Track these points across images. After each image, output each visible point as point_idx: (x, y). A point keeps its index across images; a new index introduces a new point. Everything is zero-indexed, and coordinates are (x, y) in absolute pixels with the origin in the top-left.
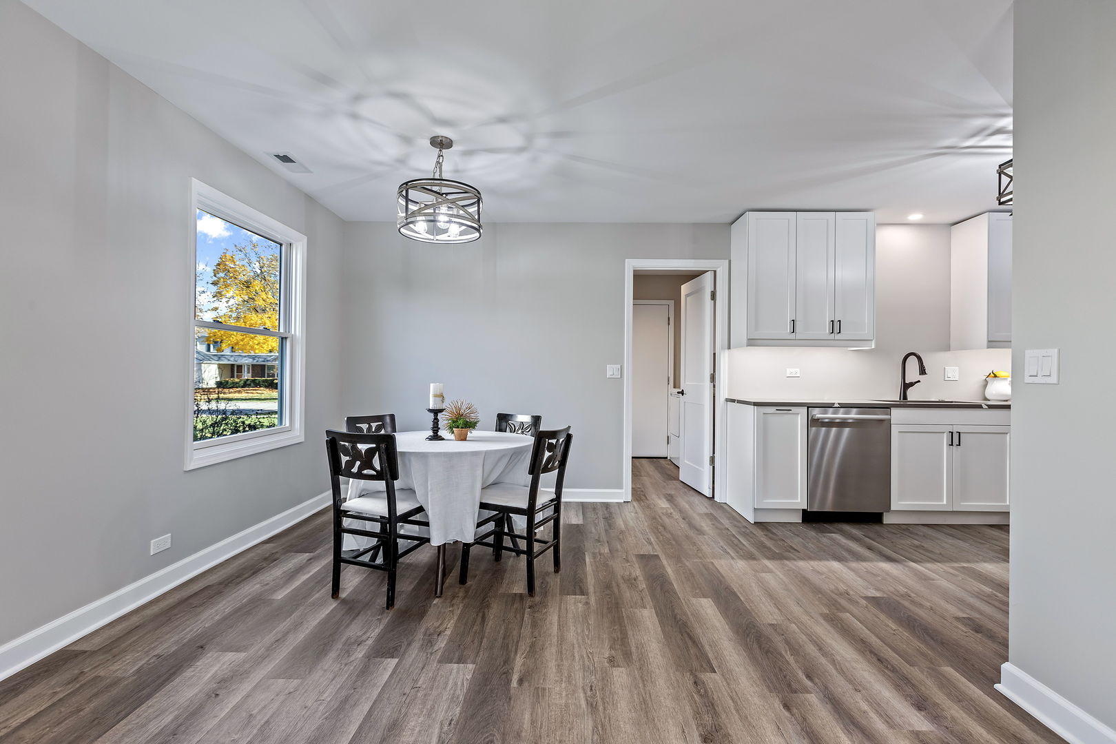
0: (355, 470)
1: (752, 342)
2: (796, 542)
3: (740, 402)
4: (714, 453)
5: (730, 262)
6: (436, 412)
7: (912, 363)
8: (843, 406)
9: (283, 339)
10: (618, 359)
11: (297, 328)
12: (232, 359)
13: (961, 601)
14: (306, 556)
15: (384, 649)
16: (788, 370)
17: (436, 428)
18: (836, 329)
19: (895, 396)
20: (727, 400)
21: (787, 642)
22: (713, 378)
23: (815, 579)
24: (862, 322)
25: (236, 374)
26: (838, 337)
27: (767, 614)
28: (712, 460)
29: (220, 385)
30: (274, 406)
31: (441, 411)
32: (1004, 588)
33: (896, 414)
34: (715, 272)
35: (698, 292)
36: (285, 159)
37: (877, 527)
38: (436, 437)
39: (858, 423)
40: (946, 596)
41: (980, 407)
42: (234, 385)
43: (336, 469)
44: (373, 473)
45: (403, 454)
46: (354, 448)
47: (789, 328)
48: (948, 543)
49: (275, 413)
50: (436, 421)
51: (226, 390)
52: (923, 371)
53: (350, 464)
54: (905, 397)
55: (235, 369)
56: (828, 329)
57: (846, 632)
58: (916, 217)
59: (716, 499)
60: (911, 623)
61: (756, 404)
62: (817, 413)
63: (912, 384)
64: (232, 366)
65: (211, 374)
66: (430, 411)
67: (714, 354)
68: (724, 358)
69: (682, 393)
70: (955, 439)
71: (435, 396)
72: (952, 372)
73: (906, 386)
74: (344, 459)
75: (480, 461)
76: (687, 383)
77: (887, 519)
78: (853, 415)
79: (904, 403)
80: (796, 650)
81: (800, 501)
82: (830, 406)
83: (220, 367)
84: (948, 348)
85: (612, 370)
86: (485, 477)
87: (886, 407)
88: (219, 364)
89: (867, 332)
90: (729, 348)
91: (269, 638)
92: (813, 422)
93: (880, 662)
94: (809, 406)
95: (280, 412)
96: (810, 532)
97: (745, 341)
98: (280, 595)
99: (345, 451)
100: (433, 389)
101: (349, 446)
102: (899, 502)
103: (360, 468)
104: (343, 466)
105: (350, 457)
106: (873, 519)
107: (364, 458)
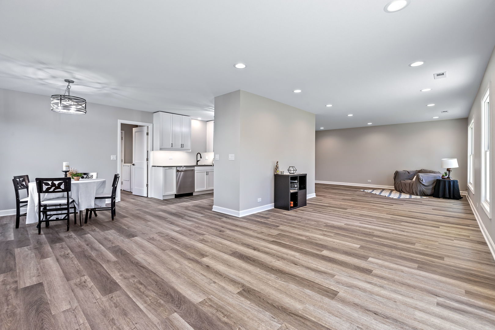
1: (161, 149)
2: (175, 201)
3: (157, 166)
4: (148, 183)
5: (153, 124)
6: (66, 172)
7: (199, 155)
8: (184, 166)
13: (208, 203)
18: (182, 147)
19: (195, 164)
20: (153, 166)
21: (179, 213)
22: (147, 160)
23: (181, 205)
24: (188, 145)
26: (183, 148)
27: (174, 211)
28: (147, 185)
31: (68, 171)
32: (213, 200)
33: (196, 168)
34: (148, 127)
35: (141, 132)
37: (192, 196)
39: (185, 171)
40: (206, 203)
41: (212, 166)
43: (40, 191)
44: (61, 190)
47: (171, 146)
48: (206, 196)
50: (66, 175)
52: (201, 158)
53: (49, 189)
54: (197, 164)
56: (180, 146)
57: (189, 210)
58: (200, 119)
59: (148, 197)
60: (200, 207)
61: (163, 167)
62: (178, 168)
63: (199, 161)
67: (148, 151)
68: (151, 154)
69: (134, 165)
70: (207, 173)
71: (66, 166)
72: (207, 158)
76: (136, 161)
77: (194, 194)
78: (184, 169)
79: (197, 165)
80: (181, 214)
81: (174, 192)
82: (182, 166)
84: (206, 152)
85: (113, 157)
87: (194, 166)
89: (189, 147)
90: (153, 150)
92: (178, 171)
93: (196, 212)
94: (177, 167)
96: (178, 199)
97: (159, 149)
99: (47, 184)
100: (65, 164)
101: (50, 183)
102: (196, 189)
103: (54, 189)
104: (44, 190)
105: (50, 186)
106: (191, 194)
107: (57, 186)
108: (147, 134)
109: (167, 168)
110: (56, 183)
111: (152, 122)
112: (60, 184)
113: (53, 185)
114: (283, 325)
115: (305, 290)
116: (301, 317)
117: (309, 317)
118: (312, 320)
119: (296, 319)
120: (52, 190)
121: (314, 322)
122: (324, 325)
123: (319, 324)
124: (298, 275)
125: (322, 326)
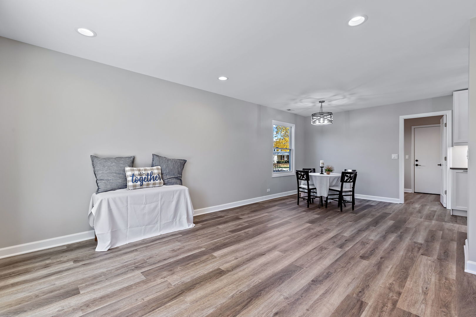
0: (301, 178)
4: (446, 189)
6: (322, 167)
9: (290, 150)
10: (397, 152)
11: (293, 147)
12: (282, 153)
14: (294, 199)
15: (304, 211)
17: (322, 171)
25: (282, 158)
28: (446, 192)
29: (278, 162)
30: (288, 166)
31: (323, 167)
36: (289, 110)
38: (322, 173)
42: (283, 163)
43: (298, 178)
44: (304, 179)
45: (310, 175)
46: (301, 173)
49: (289, 167)
50: (322, 170)
51: (280, 164)
53: (300, 177)
55: (282, 157)
59: (447, 208)
64: (281, 156)
65: (276, 159)
66: (320, 167)
68: (450, 151)
71: (321, 163)
74: (299, 176)
75: (329, 178)
83: (278, 156)
85: (394, 156)
86: (330, 182)
88: (277, 155)
91: (286, 207)
95: (290, 168)
98: (288, 203)
100: (321, 161)
114: (173, 286)
115: (214, 309)
116: (176, 297)
117: (173, 302)
118: (168, 303)
119: (175, 294)
121: (166, 303)
122: (159, 309)
123: (162, 306)
124: (247, 310)
125: (159, 307)
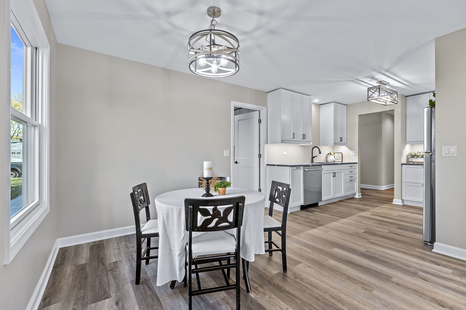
1: (283, 141)
4: (260, 187)
5: (267, 108)
8: (312, 165)
16: (284, 153)
18: (304, 138)
20: (267, 165)
22: (260, 156)
24: (309, 135)
26: (304, 140)
34: (260, 111)
35: (248, 118)
47: (292, 137)
52: (320, 153)
56: (302, 137)
58: (316, 101)
61: (291, 166)
62: (305, 168)
67: (260, 144)
69: (236, 162)
70: (334, 175)
73: (313, 158)
76: (240, 158)
77: (320, 204)
81: (302, 202)
82: (309, 166)
87: (321, 165)
89: (310, 138)
94: (304, 166)
96: (303, 213)
97: (280, 141)
99: (205, 213)
101: (210, 208)
102: (324, 198)
103: (217, 223)
104: (199, 224)
105: (210, 217)
106: (315, 205)
107: (222, 215)
108: (260, 121)
109: (294, 168)
110: (221, 208)
111: (265, 105)
112: (227, 212)
113: (216, 213)
120: (212, 225)
